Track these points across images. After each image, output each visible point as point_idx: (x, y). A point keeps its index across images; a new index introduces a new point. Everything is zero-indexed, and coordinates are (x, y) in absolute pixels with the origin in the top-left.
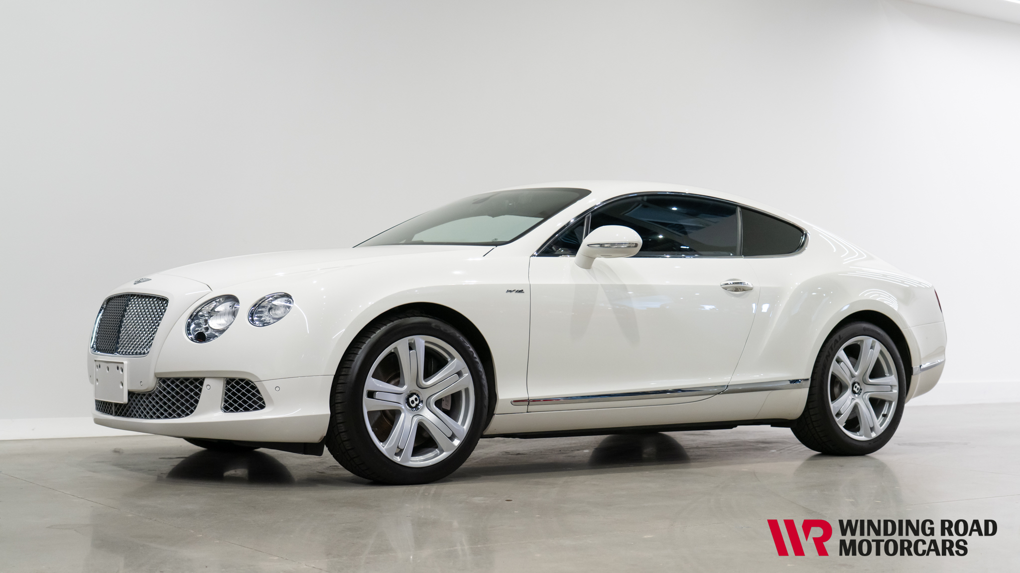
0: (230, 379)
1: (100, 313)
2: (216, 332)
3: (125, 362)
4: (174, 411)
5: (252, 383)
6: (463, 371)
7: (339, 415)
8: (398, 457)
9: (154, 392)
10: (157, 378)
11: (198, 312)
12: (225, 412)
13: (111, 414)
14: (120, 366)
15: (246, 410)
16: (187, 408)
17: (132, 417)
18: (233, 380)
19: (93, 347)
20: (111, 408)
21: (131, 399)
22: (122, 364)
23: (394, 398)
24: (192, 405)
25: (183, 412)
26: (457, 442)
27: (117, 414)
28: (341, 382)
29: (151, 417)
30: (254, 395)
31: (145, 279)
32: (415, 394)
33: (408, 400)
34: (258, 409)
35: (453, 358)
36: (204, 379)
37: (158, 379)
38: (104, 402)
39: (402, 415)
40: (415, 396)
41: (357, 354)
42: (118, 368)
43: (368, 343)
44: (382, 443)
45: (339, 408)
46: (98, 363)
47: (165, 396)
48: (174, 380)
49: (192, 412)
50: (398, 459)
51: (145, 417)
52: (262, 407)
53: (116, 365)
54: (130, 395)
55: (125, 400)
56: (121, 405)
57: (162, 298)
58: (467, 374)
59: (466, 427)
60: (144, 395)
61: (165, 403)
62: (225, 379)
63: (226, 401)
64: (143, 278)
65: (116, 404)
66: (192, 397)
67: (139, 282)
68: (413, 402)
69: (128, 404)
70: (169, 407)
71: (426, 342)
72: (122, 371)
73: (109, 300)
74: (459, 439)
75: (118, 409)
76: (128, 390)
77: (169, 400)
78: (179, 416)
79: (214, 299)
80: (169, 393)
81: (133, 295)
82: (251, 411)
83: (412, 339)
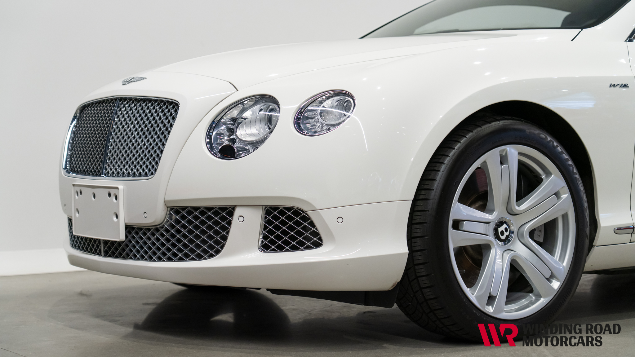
0: (271, 208)
1: (72, 122)
2: (247, 145)
3: (121, 187)
4: (192, 251)
5: (304, 212)
6: (561, 192)
7: (419, 254)
8: (490, 307)
9: (164, 225)
10: (168, 207)
11: (221, 118)
12: (264, 252)
13: (98, 254)
14: (113, 192)
15: (294, 248)
16: (211, 247)
17: (131, 258)
18: (275, 208)
19: (66, 168)
20: (98, 246)
21: (128, 235)
22: (116, 190)
23: (481, 228)
24: (217, 243)
25: (205, 252)
26: (556, 285)
27: (106, 254)
28: (420, 209)
29: (160, 259)
30: (305, 228)
31: (137, 77)
32: (505, 222)
33: (496, 230)
34: (312, 248)
35: (548, 174)
36: (234, 208)
37: (169, 209)
38: (86, 239)
39: (493, 251)
40: (505, 226)
41: (439, 171)
42: (110, 195)
43: (453, 156)
44: (469, 289)
45: (419, 244)
46: (78, 189)
47: (178, 231)
48: (191, 210)
49: (218, 252)
50: (490, 310)
51: (151, 258)
52: (318, 244)
53: (107, 190)
54: (128, 230)
55: (121, 237)
56: (113, 243)
57: (168, 102)
58: (566, 196)
59: (566, 263)
60: (149, 230)
61: (179, 241)
62: (264, 207)
63: (265, 237)
64: (135, 76)
65: (106, 242)
66: (217, 233)
67: (129, 82)
68: (502, 233)
69: (124, 241)
70: (185, 246)
71: (520, 154)
72: (116, 198)
73: (84, 108)
74: (558, 280)
75: (110, 248)
76: (125, 223)
77: (185, 236)
78: (200, 257)
79: (240, 102)
80: (184, 227)
81: (123, 99)
82: (302, 250)
83: (504, 150)
